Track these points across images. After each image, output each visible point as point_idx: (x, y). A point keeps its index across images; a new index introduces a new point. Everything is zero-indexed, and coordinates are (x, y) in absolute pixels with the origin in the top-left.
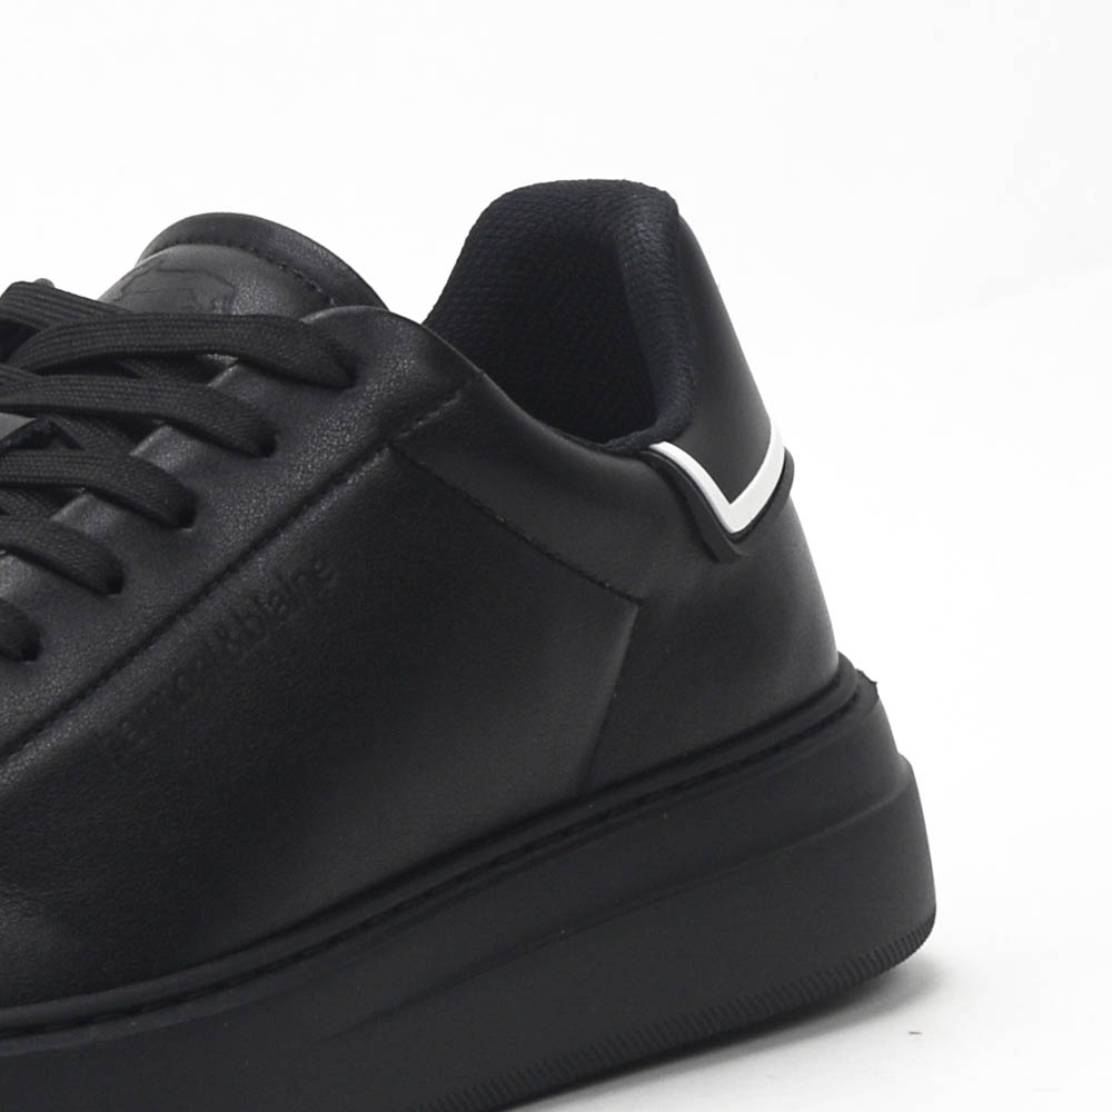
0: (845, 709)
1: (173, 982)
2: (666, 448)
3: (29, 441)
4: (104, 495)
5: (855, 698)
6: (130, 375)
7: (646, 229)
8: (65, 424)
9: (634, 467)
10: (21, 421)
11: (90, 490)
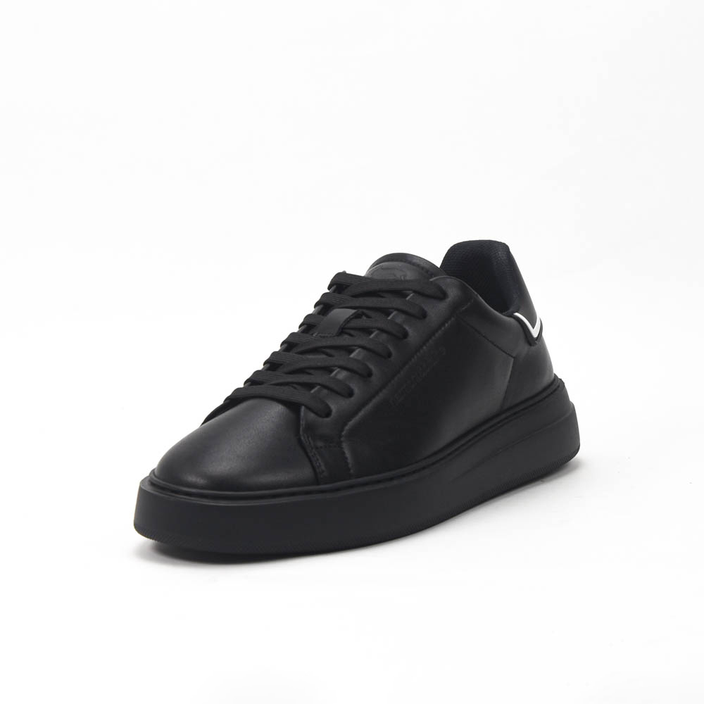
0: (555, 390)
1: (405, 470)
2: (517, 314)
3: (357, 316)
4: (382, 330)
5: (558, 386)
6: (382, 297)
7: (501, 253)
8: (365, 311)
9: (511, 320)
10: (353, 311)
11: (379, 329)
